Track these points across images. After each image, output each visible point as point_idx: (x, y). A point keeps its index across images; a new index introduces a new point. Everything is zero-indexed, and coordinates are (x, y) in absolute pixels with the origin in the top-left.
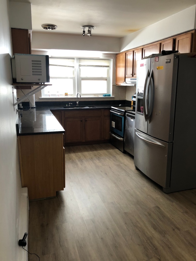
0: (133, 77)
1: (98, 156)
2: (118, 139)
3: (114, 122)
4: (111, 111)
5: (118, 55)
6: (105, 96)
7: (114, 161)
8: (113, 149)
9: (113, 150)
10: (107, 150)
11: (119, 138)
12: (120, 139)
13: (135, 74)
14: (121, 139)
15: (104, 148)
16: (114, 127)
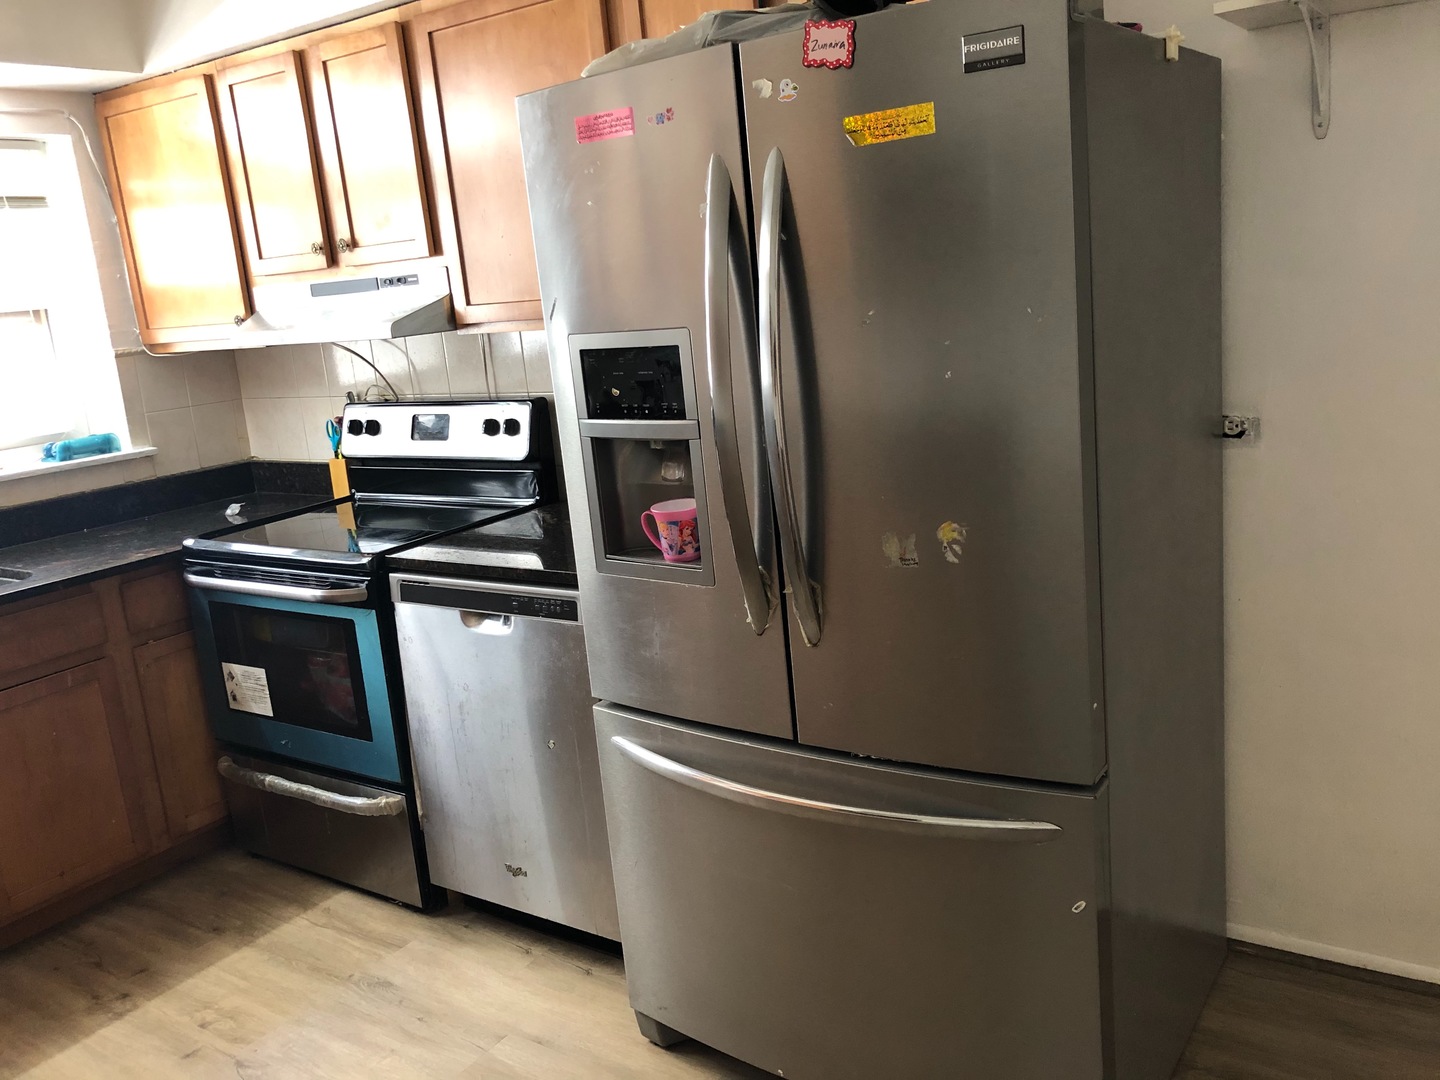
0: (333, 270)
1: (221, 1044)
2: (351, 808)
3: (261, 673)
4: (193, 578)
5: (129, 102)
6: (68, 452)
7: (410, 1037)
8: (305, 904)
9: (313, 915)
10: (262, 941)
11: (358, 801)
12: (369, 808)
13: (353, 244)
14: (382, 800)
15: (217, 930)
16: (264, 708)
